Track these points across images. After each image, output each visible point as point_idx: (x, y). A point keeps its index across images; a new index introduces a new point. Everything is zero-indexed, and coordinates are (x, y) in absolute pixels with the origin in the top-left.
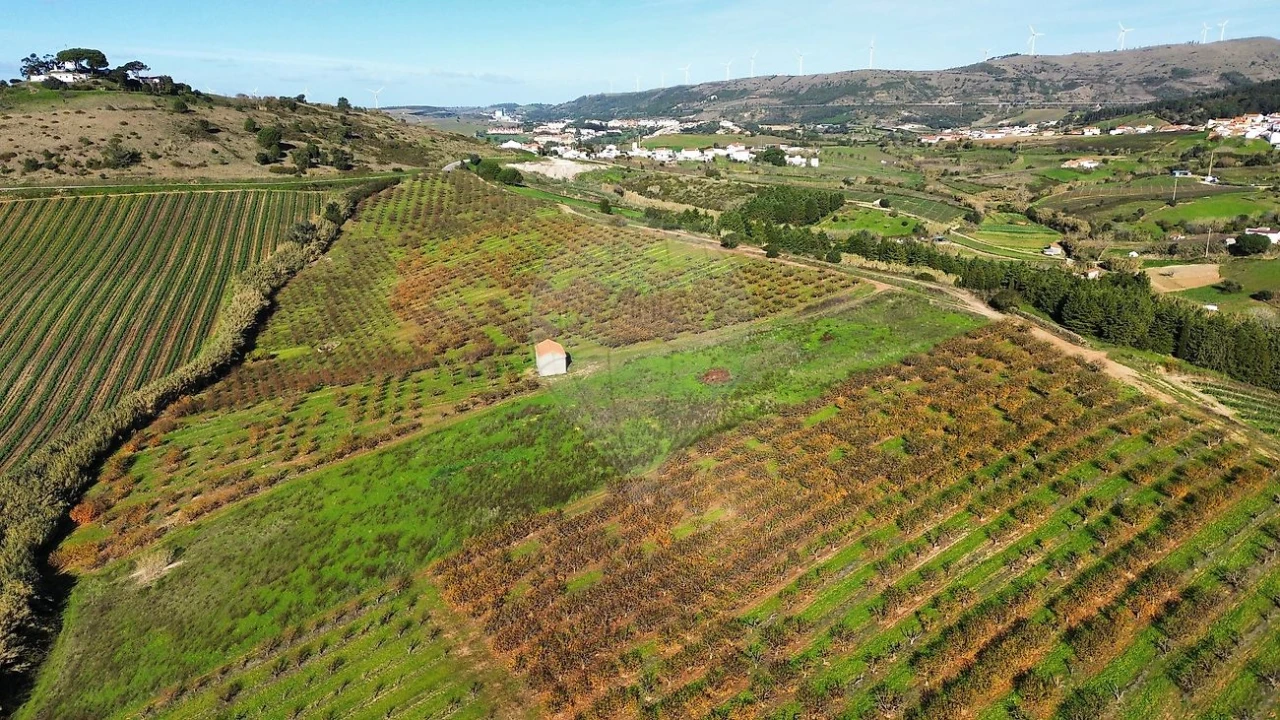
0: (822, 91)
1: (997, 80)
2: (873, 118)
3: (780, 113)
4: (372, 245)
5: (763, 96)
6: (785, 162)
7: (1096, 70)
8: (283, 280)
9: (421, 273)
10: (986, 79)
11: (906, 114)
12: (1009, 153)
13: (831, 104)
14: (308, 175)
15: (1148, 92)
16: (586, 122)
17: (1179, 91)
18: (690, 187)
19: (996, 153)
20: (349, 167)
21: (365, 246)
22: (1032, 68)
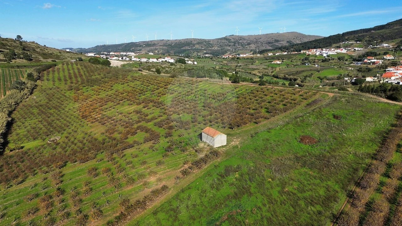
0: (179, 44)
1: (229, 42)
2: (196, 53)
3: (167, 51)
4: (54, 90)
5: (160, 46)
6: (186, 63)
7: (255, 40)
8: (13, 107)
9: (88, 101)
10: (226, 42)
11: (205, 52)
12: (252, 60)
13: (182, 48)
14: (13, 62)
15: (269, 46)
16: (102, 53)
17: (277, 46)
18: (167, 69)
19: (247, 60)
20: (31, 60)
21: (51, 91)
22: (237, 39)
